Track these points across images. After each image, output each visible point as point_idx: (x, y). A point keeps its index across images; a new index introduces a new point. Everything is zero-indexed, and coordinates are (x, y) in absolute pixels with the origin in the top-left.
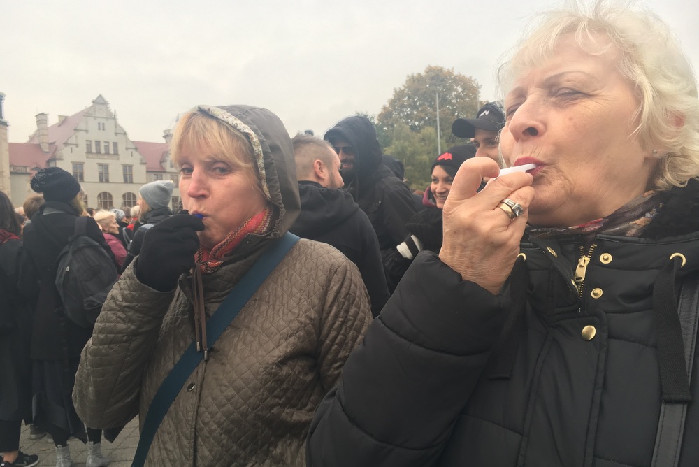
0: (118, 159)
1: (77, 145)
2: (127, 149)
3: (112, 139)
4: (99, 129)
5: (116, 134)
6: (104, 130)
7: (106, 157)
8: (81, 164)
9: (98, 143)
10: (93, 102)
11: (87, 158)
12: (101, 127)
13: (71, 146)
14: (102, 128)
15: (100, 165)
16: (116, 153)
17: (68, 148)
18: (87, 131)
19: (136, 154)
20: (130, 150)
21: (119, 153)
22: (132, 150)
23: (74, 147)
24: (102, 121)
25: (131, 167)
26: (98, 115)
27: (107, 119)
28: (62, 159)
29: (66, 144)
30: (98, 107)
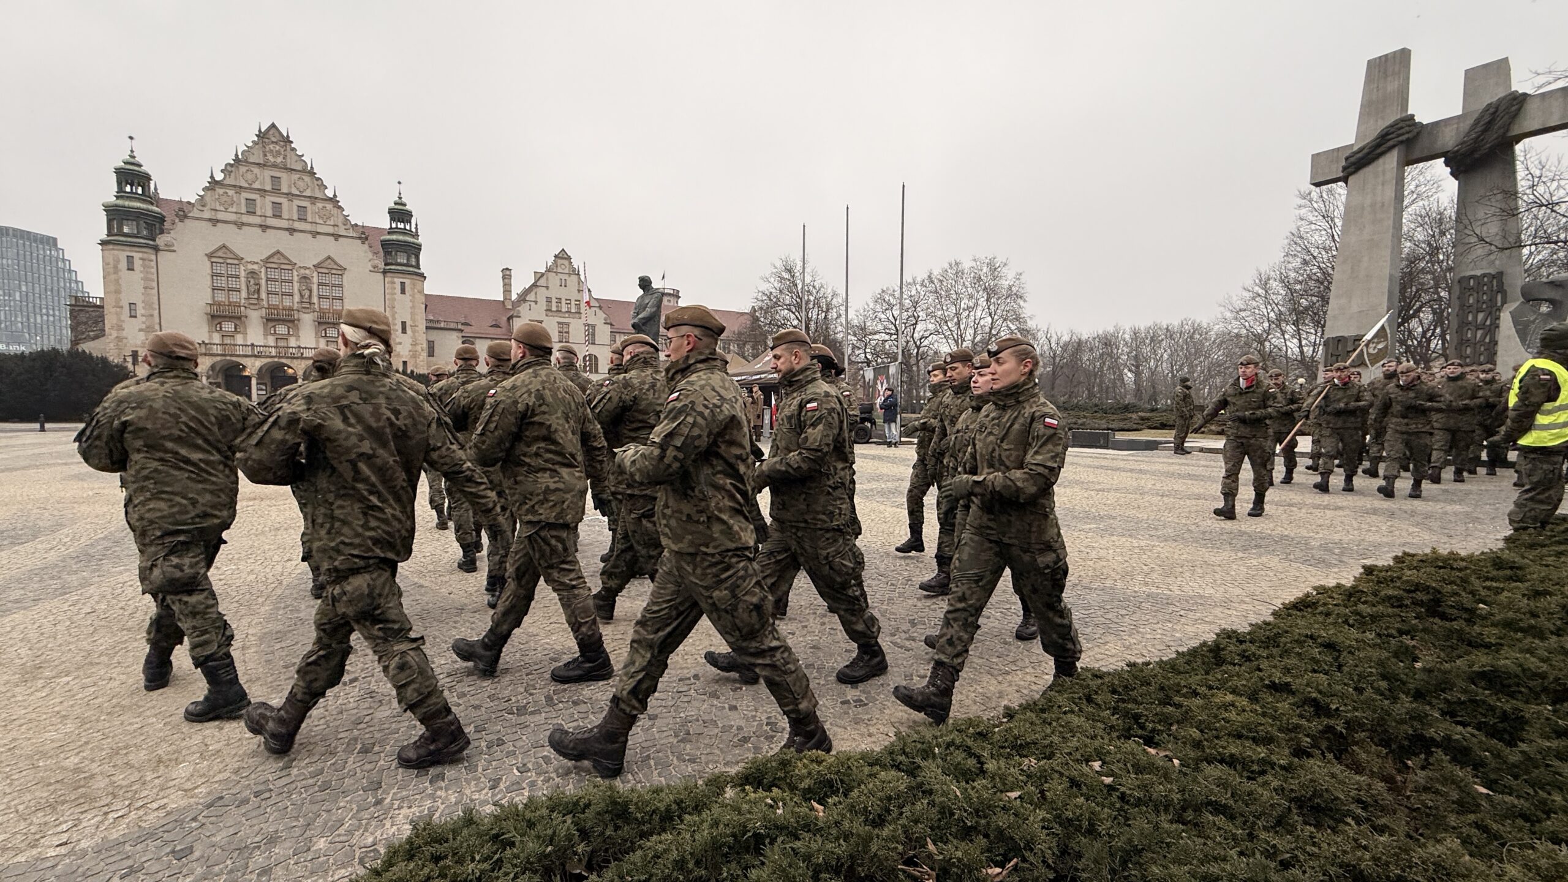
0: (580, 318)
1: (536, 302)
2: (591, 307)
3: (574, 296)
4: (561, 286)
5: (579, 290)
6: (566, 286)
7: (567, 315)
9: (559, 301)
10: (556, 256)
11: (546, 316)
12: (564, 284)
13: (530, 303)
15: (559, 323)
16: (578, 312)
17: (526, 306)
18: (547, 287)
19: (599, 312)
20: (594, 309)
21: (582, 311)
22: (596, 309)
23: (533, 304)
24: (564, 276)
25: (594, 326)
26: (560, 270)
27: (569, 274)
29: (525, 301)
30: (560, 261)
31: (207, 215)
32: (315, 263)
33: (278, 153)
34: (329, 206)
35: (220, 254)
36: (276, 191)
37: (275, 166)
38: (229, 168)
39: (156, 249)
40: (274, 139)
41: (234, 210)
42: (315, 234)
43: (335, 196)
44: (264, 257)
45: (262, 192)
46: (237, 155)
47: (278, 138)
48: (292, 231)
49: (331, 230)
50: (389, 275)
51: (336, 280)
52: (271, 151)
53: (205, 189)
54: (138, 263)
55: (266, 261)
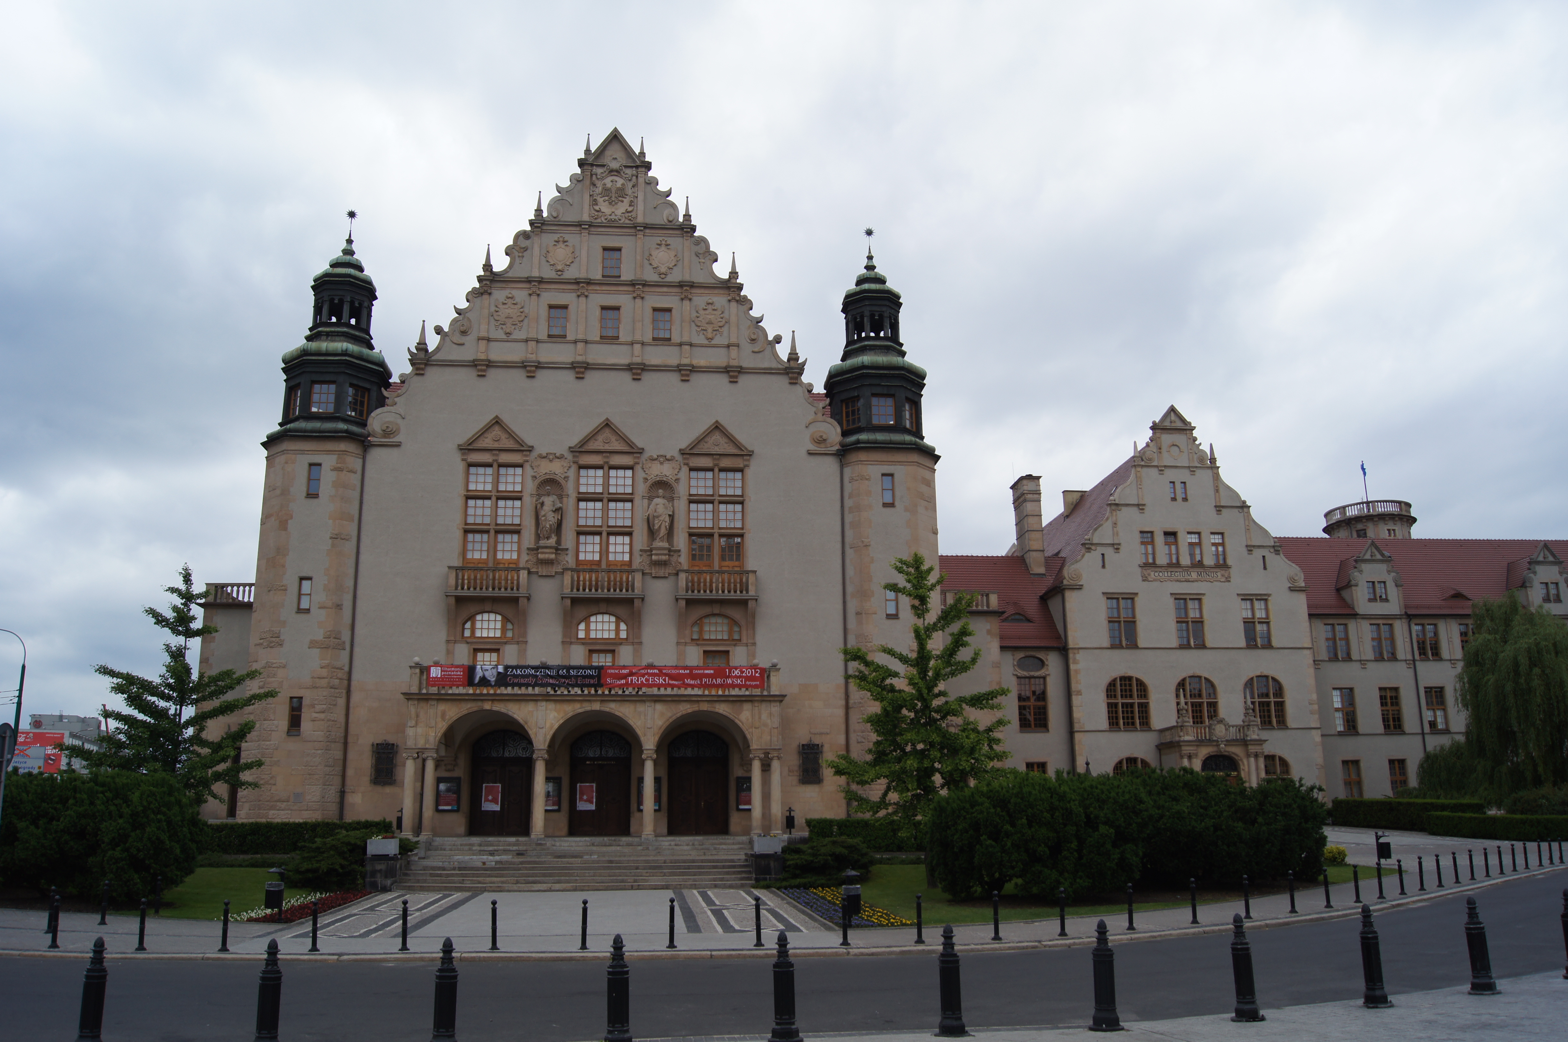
0: (1228, 580)
2: (1250, 548)
4: (1174, 499)
5: (1219, 508)
6: (1185, 499)
7: (1194, 575)
8: (1131, 598)
9: (1172, 537)
10: (1154, 427)
11: (1145, 579)
12: (1180, 493)
13: (1101, 550)
14: (1180, 496)
15: (1178, 597)
16: (1222, 565)
17: (1093, 558)
18: (1140, 507)
20: (1258, 553)
21: (1229, 562)
22: (1265, 552)
23: (1109, 552)
24: (1178, 476)
25: (1264, 599)
26: (1166, 460)
27: (1192, 469)
28: (1080, 588)
29: (1088, 546)
30: (1167, 439)
31: (468, 353)
32: (684, 444)
33: (621, 193)
34: (720, 300)
35: (487, 442)
36: (611, 280)
37: (612, 225)
38: (524, 243)
39: (364, 443)
40: (614, 165)
41: (522, 335)
42: (686, 372)
43: (734, 274)
44: (574, 441)
45: (583, 285)
46: (539, 211)
47: (622, 159)
48: (637, 370)
49: (719, 358)
50: (853, 457)
51: (730, 485)
52: (606, 191)
53: (472, 296)
54: (327, 477)
55: (578, 450)
